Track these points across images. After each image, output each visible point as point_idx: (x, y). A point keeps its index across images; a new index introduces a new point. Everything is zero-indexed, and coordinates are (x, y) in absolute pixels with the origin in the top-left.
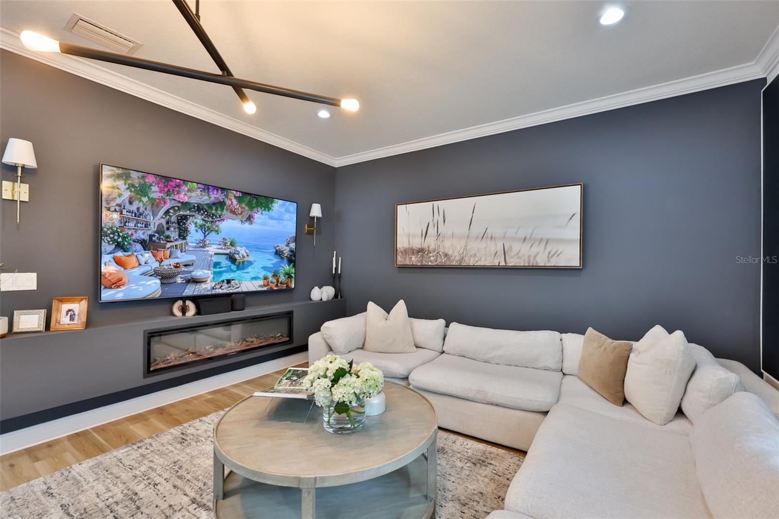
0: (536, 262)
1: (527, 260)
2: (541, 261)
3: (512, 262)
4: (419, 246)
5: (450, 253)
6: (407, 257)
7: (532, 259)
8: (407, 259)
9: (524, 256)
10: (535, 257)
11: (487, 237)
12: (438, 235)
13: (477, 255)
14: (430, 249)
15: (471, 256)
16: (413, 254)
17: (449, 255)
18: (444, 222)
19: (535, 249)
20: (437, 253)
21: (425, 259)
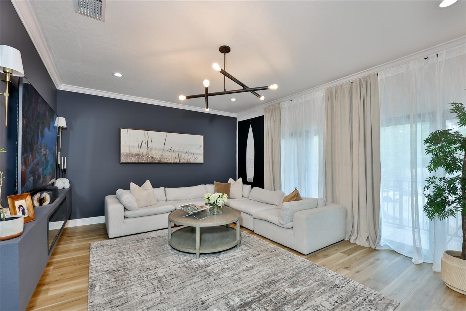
0: (190, 161)
1: (187, 160)
2: (192, 161)
3: (182, 161)
4: (137, 153)
5: (155, 156)
6: (129, 158)
7: (189, 160)
8: (129, 159)
9: (186, 159)
10: (190, 160)
11: (172, 151)
12: (148, 148)
13: (168, 158)
14: (143, 154)
15: (165, 159)
16: (133, 156)
17: (154, 158)
18: (151, 142)
19: (190, 156)
20: (148, 156)
21: (140, 160)
